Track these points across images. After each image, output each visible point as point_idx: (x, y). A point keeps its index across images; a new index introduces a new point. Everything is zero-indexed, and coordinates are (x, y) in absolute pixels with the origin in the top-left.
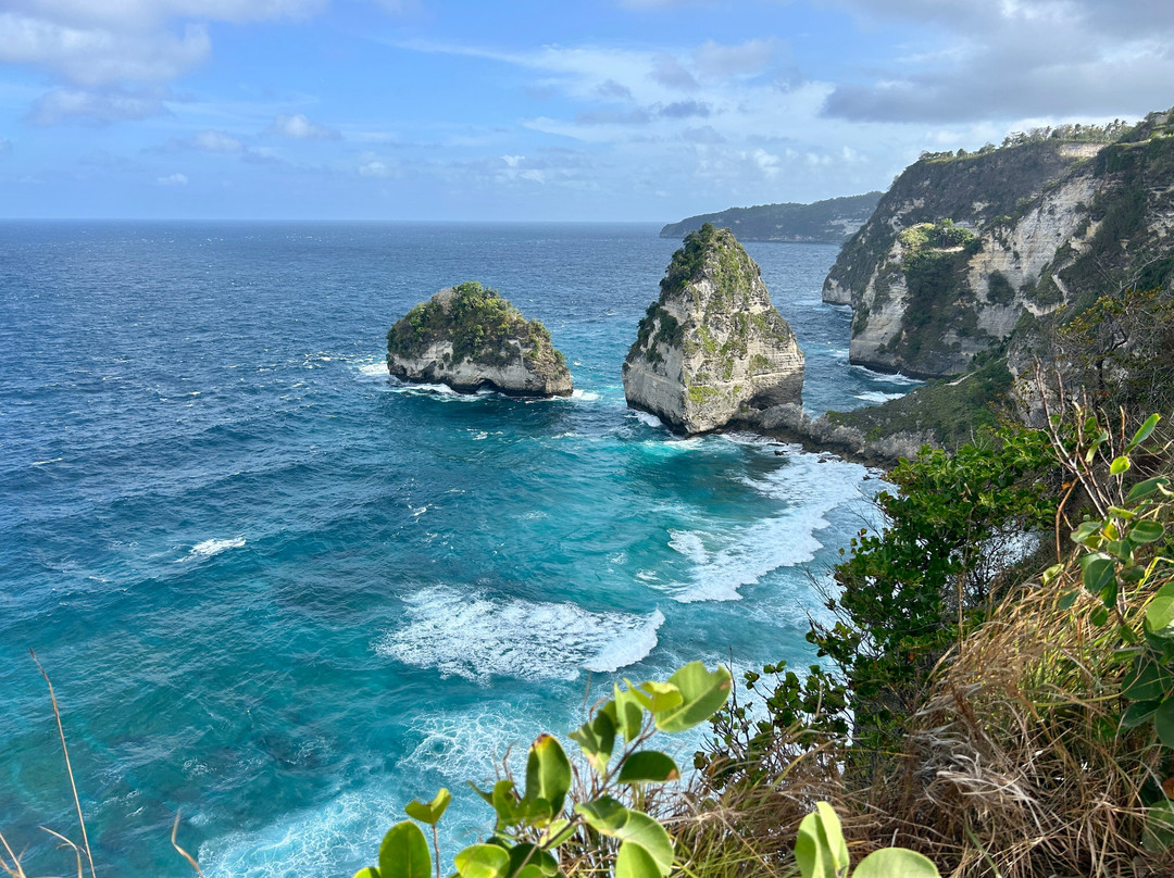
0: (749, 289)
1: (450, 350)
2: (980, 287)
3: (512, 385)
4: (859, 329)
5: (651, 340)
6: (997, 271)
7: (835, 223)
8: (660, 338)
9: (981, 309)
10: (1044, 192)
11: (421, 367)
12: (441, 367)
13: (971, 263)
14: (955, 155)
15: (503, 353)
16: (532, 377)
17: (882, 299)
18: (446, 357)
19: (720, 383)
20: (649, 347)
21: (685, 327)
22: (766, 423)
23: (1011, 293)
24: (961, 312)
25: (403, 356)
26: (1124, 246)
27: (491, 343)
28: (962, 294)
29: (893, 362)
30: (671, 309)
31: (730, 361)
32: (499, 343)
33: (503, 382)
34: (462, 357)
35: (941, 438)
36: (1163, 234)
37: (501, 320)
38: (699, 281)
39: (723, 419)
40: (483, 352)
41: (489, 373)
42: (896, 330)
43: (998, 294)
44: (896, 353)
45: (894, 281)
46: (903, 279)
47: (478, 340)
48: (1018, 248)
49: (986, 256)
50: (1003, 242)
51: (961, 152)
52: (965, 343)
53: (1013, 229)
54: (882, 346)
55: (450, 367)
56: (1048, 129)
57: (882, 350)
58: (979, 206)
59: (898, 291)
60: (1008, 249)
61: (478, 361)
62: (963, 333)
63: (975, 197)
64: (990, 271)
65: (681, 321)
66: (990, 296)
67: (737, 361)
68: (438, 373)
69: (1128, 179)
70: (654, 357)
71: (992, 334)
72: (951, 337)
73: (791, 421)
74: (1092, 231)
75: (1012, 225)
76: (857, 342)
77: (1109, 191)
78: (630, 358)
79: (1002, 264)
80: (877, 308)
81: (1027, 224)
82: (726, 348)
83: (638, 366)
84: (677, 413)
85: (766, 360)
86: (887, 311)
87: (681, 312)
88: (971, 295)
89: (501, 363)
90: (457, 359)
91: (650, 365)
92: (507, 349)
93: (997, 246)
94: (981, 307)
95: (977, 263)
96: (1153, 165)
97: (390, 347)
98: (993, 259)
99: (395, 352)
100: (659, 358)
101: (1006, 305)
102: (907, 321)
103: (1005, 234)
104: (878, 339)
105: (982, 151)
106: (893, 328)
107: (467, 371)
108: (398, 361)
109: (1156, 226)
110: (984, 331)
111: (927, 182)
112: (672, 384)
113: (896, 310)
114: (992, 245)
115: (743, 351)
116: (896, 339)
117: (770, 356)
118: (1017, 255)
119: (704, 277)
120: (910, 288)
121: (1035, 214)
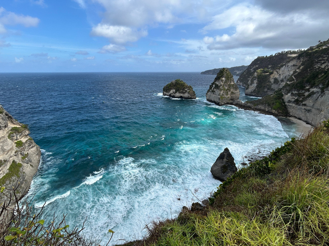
0: (231, 80)
1: (174, 91)
2: (272, 81)
3: (185, 97)
4: (247, 89)
5: (212, 89)
6: (276, 78)
7: (235, 71)
8: (215, 88)
9: (272, 85)
10: (286, 62)
11: (169, 94)
12: (173, 94)
13: (270, 76)
14: (265, 57)
15: (184, 91)
16: (189, 95)
17: (252, 83)
18: (174, 92)
19: (226, 96)
20: (212, 90)
21: (220, 86)
22: (234, 103)
23: (278, 82)
24: (268, 85)
25: (166, 92)
26: (308, 70)
27: (182, 89)
28: (268, 82)
29: (254, 94)
30: (217, 83)
31: (228, 92)
32: (183, 89)
33: (184, 96)
34: (177, 92)
35: (269, 105)
36: (317, 67)
37: (184, 85)
38: (223, 78)
39: (226, 102)
41: (182, 95)
43: (276, 82)
44: (255, 93)
45: (255, 80)
46: (257, 79)
47: (180, 89)
48: (280, 73)
49: (274, 75)
50: (277, 72)
51: (266, 56)
52: (269, 91)
53: (279, 70)
54: (252, 91)
55: (174, 94)
56: (285, 51)
57: (252, 92)
58: (270, 66)
59: (255, 82)
60: (278, 73)
61: (180, 92)
62: (268, 89)
63: (269, 65)
64: (274, 77)
65: (219, 85)
66: (274, 82)
67: (229, 92)
68: (172, 95)
69: (310, 58)
70: (213, 91)
71: (274, 89)
72: (266, 90)
73: (239, 103)
74: (301, 68)
75: (279, 69)
76: (247, 91)
77: (306, 60)
78: (208, 92)
79: (277, 76)
80: (251, 84)
81: (282, 69)
82: (227, 90)
83: (209, 93)
84: (218, 101)
85: (233, 93)
86: (253, 85)
87: (219, 83)
88: (270, 82)
89: (184, 93)
90: (176, 92)
91: (212, 93)
92: (185, 91)
93: (276, 73)
94: (272, 84)
95: (272, 76)
96: (316, 55)
97: (163, 91)
98: (275, 75)
99: (165, 91)
100: (214, 92)
101: (277, 84)
102: (257, 87)
103: (278, 70)
104: (251, 90)
105: (270, 56)
106: (254, 88)
107: (178, 94)
108: (165, 93)
109: (316, 66)
110: (272, 89)
111: (259, 62)
112: (217, 96)
113: (255, 85)
114: (275, 73)
115: (230, 91)
116: (255, 90)
117: (234, 92)
118: (280, 75)
119: (224, 77)
120: (258, 81)
121: (284, 67)
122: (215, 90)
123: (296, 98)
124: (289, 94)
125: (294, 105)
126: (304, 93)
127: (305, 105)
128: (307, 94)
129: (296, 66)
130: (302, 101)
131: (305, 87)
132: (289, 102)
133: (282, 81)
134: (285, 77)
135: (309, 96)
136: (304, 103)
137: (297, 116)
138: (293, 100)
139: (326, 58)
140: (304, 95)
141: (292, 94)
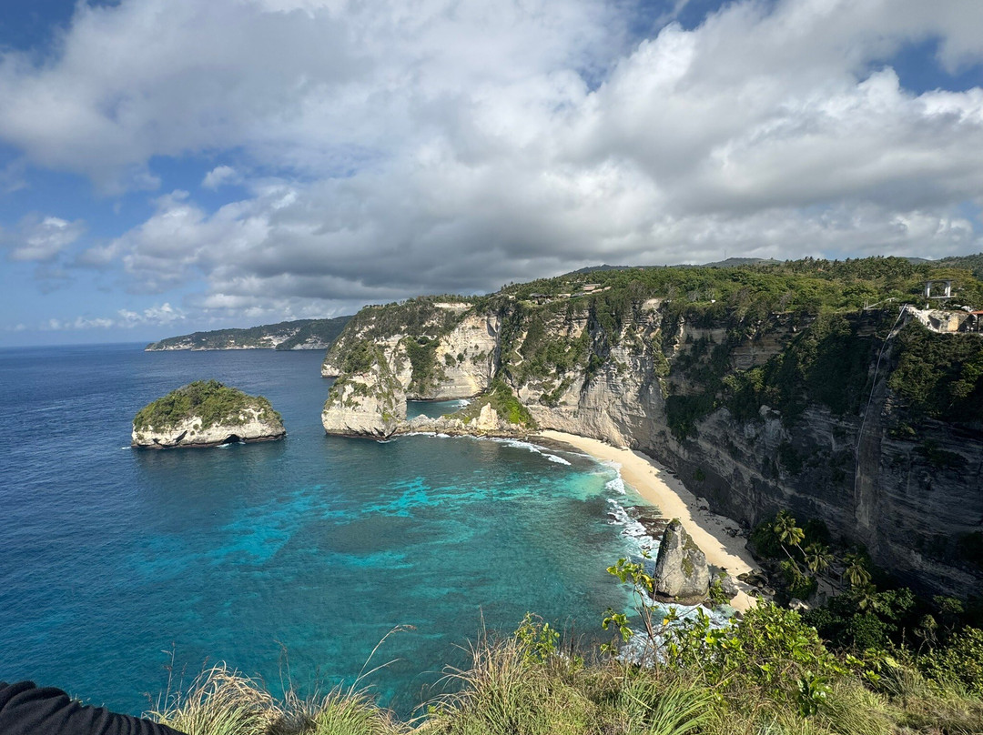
1: (199, 422)
2: (442, 360)
3: (250, 436)
5: (345, 396)
6: (447, 353)
8: (355, 393)
12: (192, 434)
13: (436, 351)
16: (265, 428)
17: (400, 368)
18: (196, 427)
20: (344, 399)
21: (375, 387)
24: (437, 371)
25: (157, 432)
27: (233, 412)
28: (436, 363)
32: (238, 412)
33: (244, 435)
34: (210, 424)
37: (238, 398)
38: (373, 365)
40: (228, 418)
41: (234, 431)
42: (409, 382)
45: (404, 360)
46: (408, 359)
47: (223, 412)
48: (453, 343)
49: (441, 348)
50: (447, 342)
52: (442, 383)
53: (450, 336)
55: (201, 432)
59: (408, 364)
60: (449, 344)
61: (226, 424)
62: (440, 379)
64: (444, 353)
65: (369, 385)
66: (447, 363)
67: (392, 400)
68: (188, 438)
69: (533, 318)
70: (351, 404)
72: (436, 382)
74: (525, 335)
78: (326, 408)
79: (448, 350)
80: (398, 373)
81: (454, 334)
82: (388, 394)
83: (333, 411)
85: (396, 399)
86: (403, 373)
88: (440, 364)
89: (241, 423)
90: (207, 426)
91: (349, 409)
92: (244, 415)
94: (444, 368)
95: (439, 350)
98: (443, 350)
99: (145, 430)
100: (357, 404)
102: (414, 377)
103: (447, 338)
107: (216, 432)
109: (550, 333)
111: (373, 317)
112: (372, 415)
113: (408, 373)
114: (444, 343)
115: (393, 396)
118: (453, 346)
119: (375, 362)
120: (413, 363)
121: (457, 330)
122: (355, 399)
123: (542, 393)
124: (525, 388)
125: (541, 407)
126: (552, 381)
127: (564, 403)
128: (557, 383)
129: (478, 328)
130: (556, 396)
131: (549, 371)
132: (531, 401)
133: (461, 358)
134: (465, 351)
135: (564, 386)
136: (561, 400)
137: (554, 427)
138: (537, 397)
139: (562, 320)
140: (553, 386)
141: (530, 385)
